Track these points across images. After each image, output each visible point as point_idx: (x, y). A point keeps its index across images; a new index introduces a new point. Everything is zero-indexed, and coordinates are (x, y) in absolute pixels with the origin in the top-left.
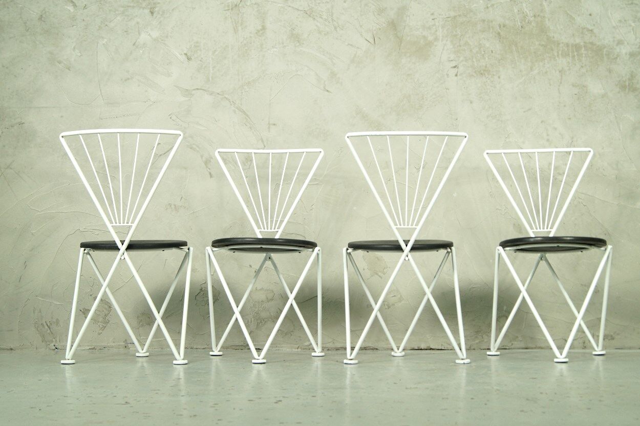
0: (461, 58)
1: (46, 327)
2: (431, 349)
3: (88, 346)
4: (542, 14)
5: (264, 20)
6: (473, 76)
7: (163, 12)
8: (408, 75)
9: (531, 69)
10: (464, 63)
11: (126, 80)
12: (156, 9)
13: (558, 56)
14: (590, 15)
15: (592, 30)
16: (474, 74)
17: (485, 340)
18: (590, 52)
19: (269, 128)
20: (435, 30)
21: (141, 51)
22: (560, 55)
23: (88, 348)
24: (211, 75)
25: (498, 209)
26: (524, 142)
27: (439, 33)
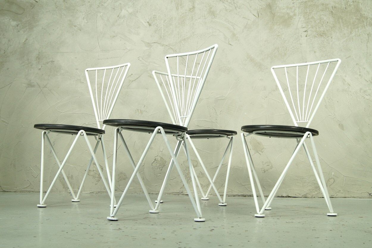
0: (309, 26)
2: (289, 197)
3: (90, 191)
5: (194, 2)
6: (316, 36)
8: (278, 36)
9: (351, 33)
10: (311, 29)
11: (113, 37)
13: (367, 25)
16: (317, 35)
19: (196, 66)
20: (294, 9)
21: (122, 20)
22: (368, 25)
23: (89, 192)
24: (162, 34)
25: (329, 115)
26: (346, 76)
27: (297, 11)
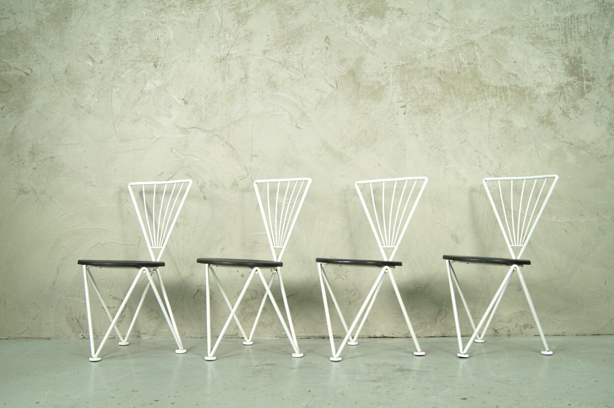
0: (409, 100)
1: (75, 320)
2: (384, 337)
4: (475, 62)
5: (246, 70)
6: (418, 114)
7: (165, 65)
8: (365, 114)
9: (466, 107)
10: (411, 103)
11: (135, 121)
12: (159, 63)
13: (488, 96)
14: (515, 62)
15: (516, 75)
16: (419, 112)
17: (429, 330)
18: (514, 93)
19: (251, 158)
20: (387, 76)
21: (147, 97)
24: (204, 116)
25: (439, 223)
26: (460, 168)
27: (391, 79)
